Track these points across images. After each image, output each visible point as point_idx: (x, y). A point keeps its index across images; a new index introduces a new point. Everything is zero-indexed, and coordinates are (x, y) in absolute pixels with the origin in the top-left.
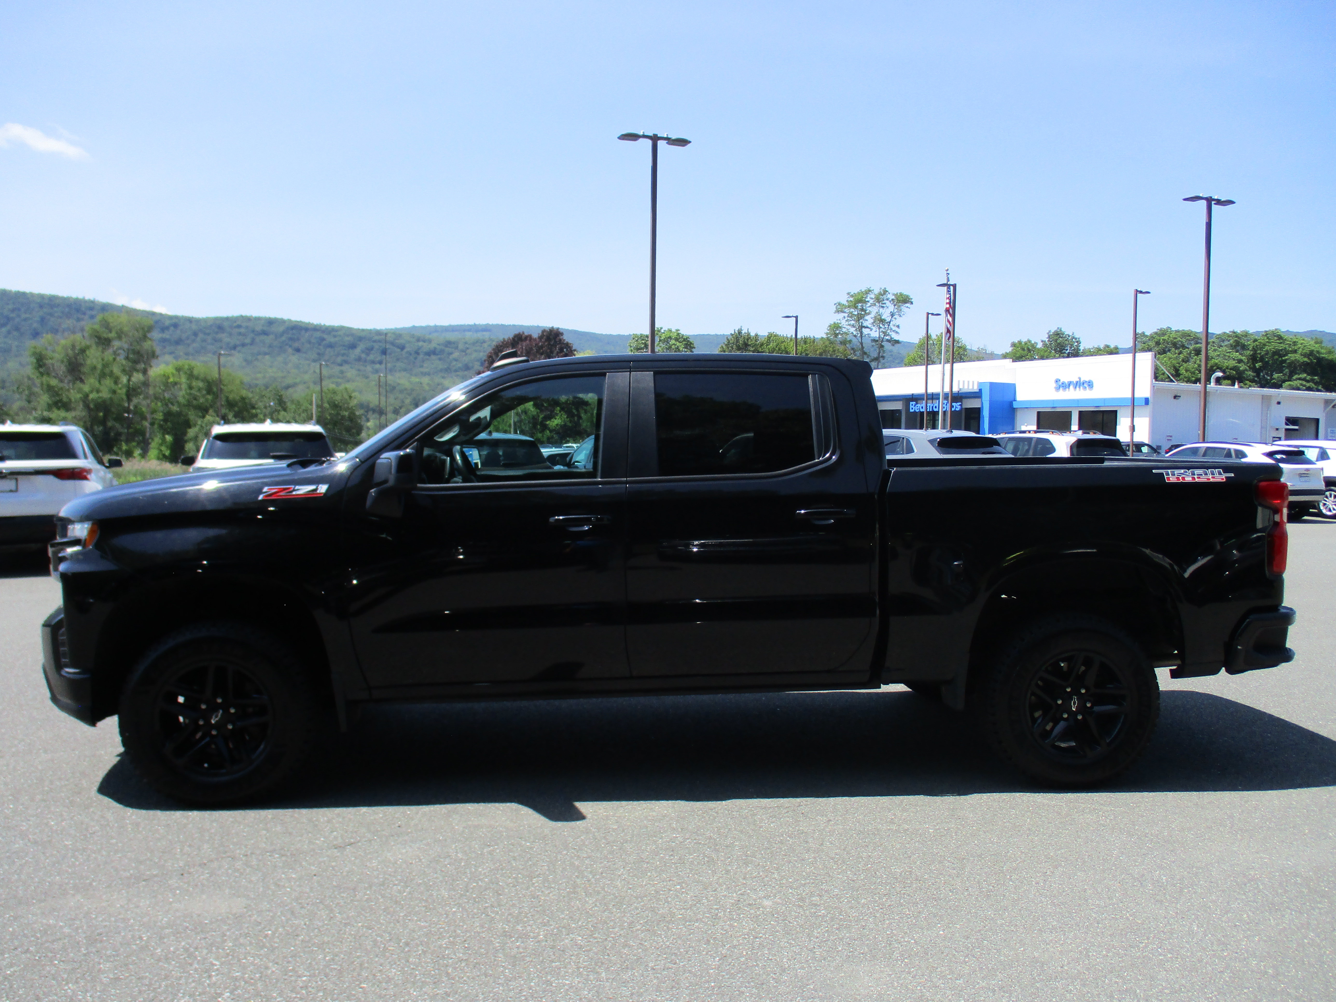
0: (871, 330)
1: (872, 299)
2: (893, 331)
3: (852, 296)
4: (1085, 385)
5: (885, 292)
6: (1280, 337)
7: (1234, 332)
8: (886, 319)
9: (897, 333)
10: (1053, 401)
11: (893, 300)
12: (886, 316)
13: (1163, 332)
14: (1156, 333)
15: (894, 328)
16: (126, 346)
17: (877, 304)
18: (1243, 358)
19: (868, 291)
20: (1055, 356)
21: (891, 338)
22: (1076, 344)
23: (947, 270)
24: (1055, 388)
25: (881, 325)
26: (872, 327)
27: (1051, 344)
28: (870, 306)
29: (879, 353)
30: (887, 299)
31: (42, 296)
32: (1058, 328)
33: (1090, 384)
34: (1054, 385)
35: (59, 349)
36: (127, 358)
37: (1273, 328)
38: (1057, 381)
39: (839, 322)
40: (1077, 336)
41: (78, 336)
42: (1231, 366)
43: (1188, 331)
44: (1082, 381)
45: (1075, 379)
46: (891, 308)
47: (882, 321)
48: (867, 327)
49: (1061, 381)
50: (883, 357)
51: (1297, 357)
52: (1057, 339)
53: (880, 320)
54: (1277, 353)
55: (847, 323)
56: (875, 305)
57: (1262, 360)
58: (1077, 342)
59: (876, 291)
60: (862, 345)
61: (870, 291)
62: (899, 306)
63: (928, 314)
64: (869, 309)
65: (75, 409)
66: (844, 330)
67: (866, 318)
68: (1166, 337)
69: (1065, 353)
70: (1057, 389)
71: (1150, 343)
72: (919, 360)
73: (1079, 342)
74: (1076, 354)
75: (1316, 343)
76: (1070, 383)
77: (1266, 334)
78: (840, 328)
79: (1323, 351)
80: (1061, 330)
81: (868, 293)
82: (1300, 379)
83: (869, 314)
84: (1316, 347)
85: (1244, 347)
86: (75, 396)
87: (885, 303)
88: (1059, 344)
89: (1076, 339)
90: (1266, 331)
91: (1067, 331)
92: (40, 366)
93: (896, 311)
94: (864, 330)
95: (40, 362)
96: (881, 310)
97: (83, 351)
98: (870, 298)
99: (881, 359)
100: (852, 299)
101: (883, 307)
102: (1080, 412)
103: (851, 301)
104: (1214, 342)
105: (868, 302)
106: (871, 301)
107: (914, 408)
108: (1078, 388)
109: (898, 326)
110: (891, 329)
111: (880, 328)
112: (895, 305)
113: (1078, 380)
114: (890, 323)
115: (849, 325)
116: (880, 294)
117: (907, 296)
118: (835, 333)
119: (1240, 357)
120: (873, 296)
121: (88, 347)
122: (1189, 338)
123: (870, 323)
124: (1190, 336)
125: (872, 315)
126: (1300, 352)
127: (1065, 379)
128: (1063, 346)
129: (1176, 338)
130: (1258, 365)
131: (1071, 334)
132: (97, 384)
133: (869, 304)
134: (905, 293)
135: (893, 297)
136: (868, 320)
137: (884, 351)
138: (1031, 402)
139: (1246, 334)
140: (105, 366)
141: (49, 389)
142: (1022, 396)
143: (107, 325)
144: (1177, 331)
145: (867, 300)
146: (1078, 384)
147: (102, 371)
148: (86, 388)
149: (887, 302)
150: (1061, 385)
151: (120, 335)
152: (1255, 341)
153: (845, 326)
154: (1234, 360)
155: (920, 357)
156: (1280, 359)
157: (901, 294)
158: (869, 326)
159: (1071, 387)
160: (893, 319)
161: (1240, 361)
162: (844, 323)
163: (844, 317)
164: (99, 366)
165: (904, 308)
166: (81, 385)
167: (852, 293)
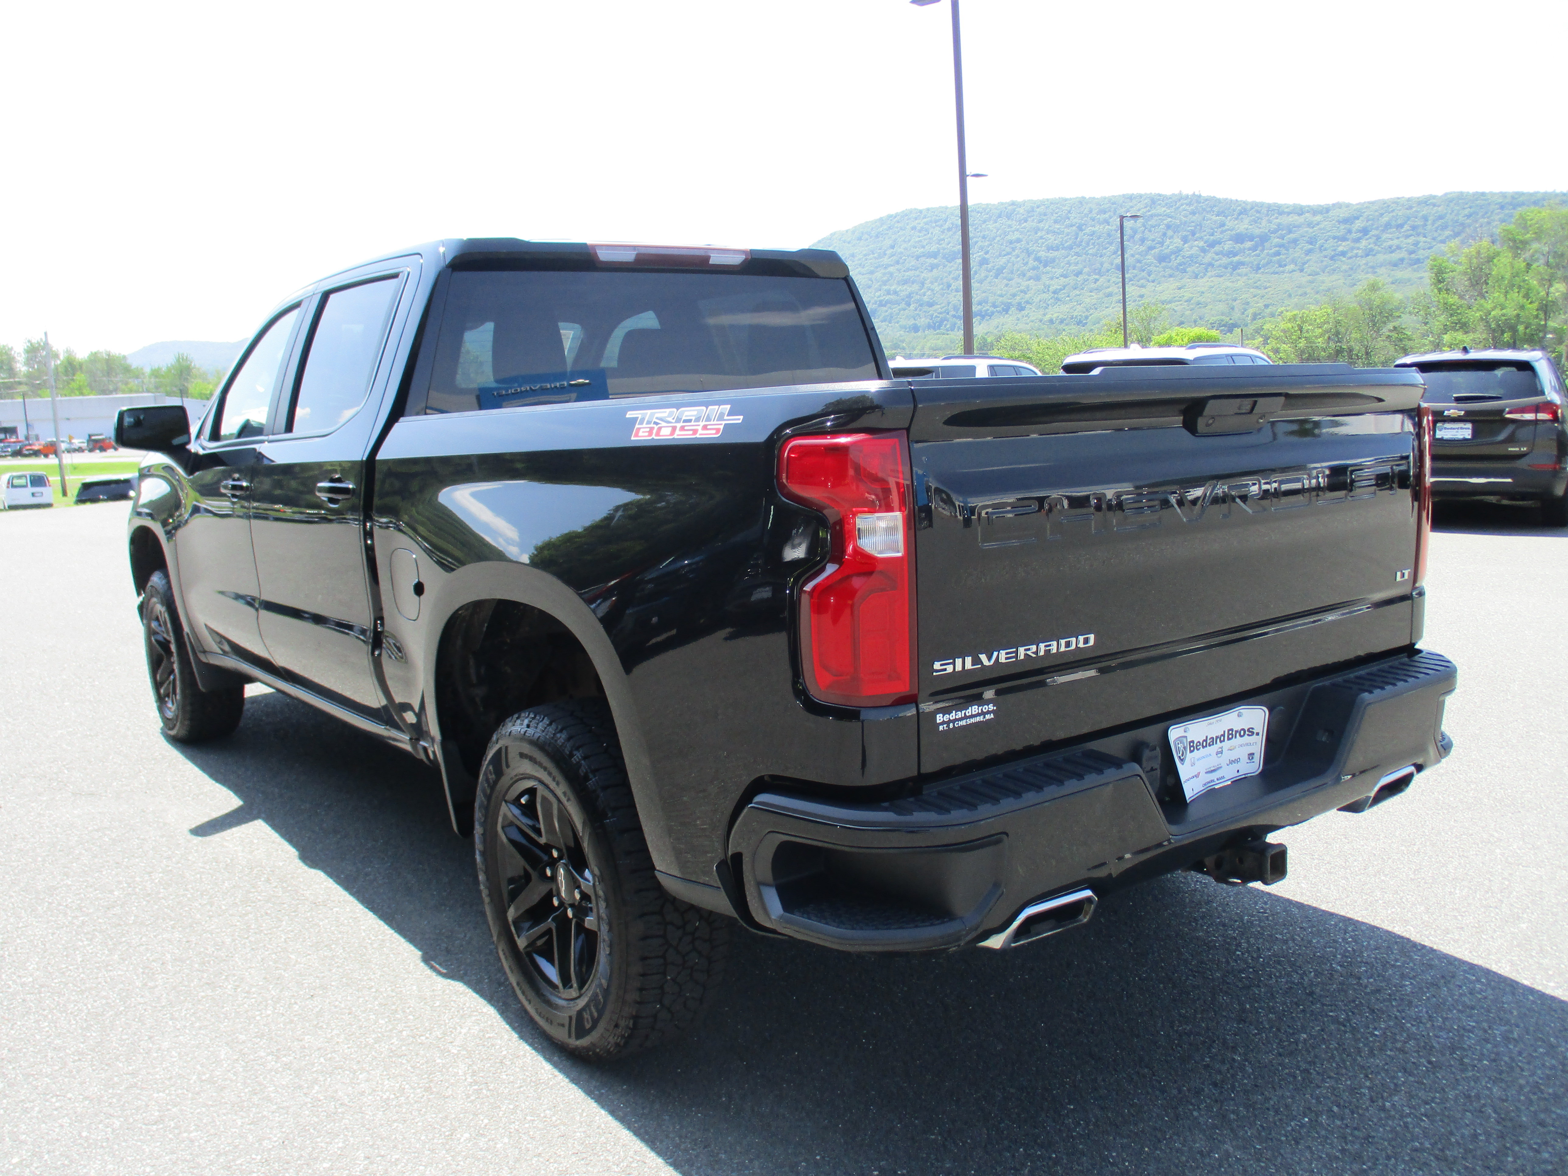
16: (1546, 249)
31: (1504, 195)
35: (1463, 259)
36: (1547, 264)
41: (1485, 243)
65: (1474, 330)
86: (1474, 315)
92: (1440, 282)
95: (1440, 278)
97: (1490, 259)
121: (1497, 254)
132: (1502, 299)
140: (1515, 275)
141: (1447, 308)
143: (1524, 225)
147: (1510, 281)
148: (1489, 305)
151: (1539, 235)
164: (1508, 276)
166: (1482, 301)
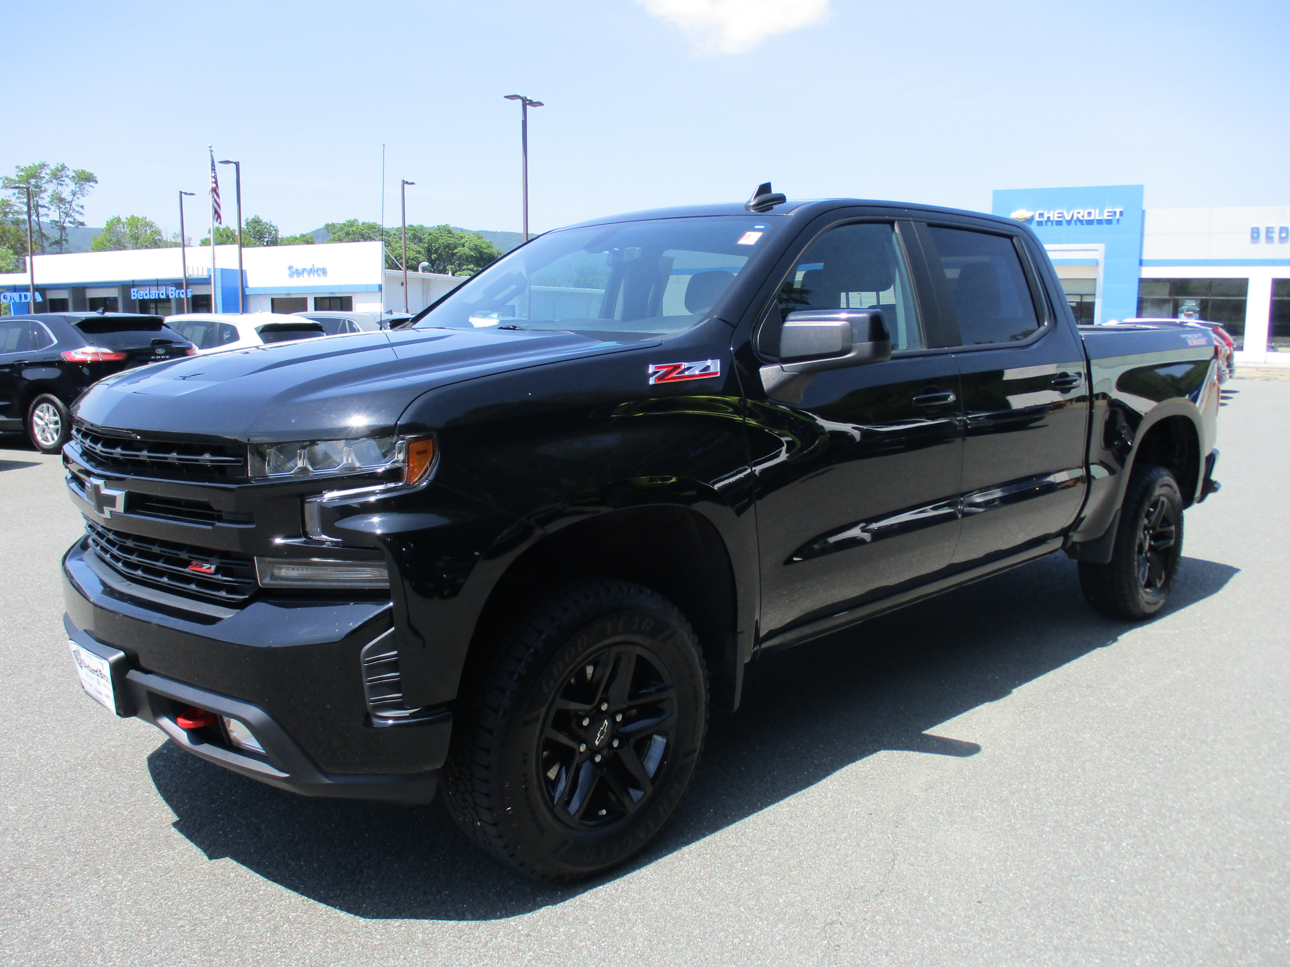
0: (49, 209)
1: (48, 174)
2: (77, 212)
3: (22, 170)
4: (319, 272)
5: (64, 168)
6: (450, 232)
7: (412, 226)
8: (67, 198)
9: (81, 214)
10: (289, 288)
11: (73, 177)
12: (66, 194)
13: (351, 224)
14: (344, 225)
15: (77, 209)
17: (54, 181)
18: (421, 250)
19: (43, 166)
20: (255, 244)
21: (75, 220)
22: (274, 232)
23: (210, 147)
24: (289, 275)
25: (61, 206)
26: (50, 207)
27: (249, 231)
28: (46, 183)
29: (61, 235)
30: (67, 177)
32: (256, 216)
33: (324, 272)
34: (288, 272)
37: (444, 224)
38: (290, 268)
39: (9, 199)
40: (274, 225)
42: (412, 257)
43: (373, 223)
44: (315, 268)
45: (309, 267)
46: (72, 186)
47: (62, 200)
48: (44, 206)
49: (295, 268)
50: (66, 240)
51: (466, 250)
52: (255, 227)
53: (59, 200)
54: (448, 246)
55: (18, 201)
56: (52, 182)
57: (436, 252)
58: (275, 230)
59: (53, 167)
60: (40, 227)
61: (44, 165)
62: (82, 185)
63: (181, 193)
64: (45, 186)
66: (16, 208)
67: (42, 195)
68: (354, 229)
69: (264, 241)
70: (291, 275)
71: (341, 234)
72: (109, 244)
73: (277, 231)
74: (274, 242)
75: (478, 238)
76: (304, 270)
77: (439, 228)
78: (10, 205)
79: (484, 246)
80: (258, 218)
81: (43, 168)
82: (468, 269)
83: (45, 191)
84: (478, 242)
85: (420, 240)
87: (64, 181)
88: (258, 231)
89: (274, 227)
90: (438, 226)
91: (265, 219)
93: (77, 189)
94: (40, 208)
96: (60, 187)
98: (46, 174)
99: (64, 242)
100: (23, 174)
101: (62, 185)
102: (316, 299)
103: (21, 175)
104: (395, 234)
105: (44, 177)
106: (47, 177)
107: (136, 295)
108: (312, 275)
109: (82, 207)
110: (74, 210)
111: (60, 208)
112: (76, 184)
113: (312, 267)
114: (72, 202)
115: (21, 203)
116: (57, 169)
117: (91, 175)
118: (4, 212)
119: (418, 249)
120: (49, 172)
122: (374, 230)
123: (47, 201)
124: (375, 228)
125: (50, 193)
126: (468, 246)
127: (299, 266)
128: (262, 234)
129: (363, 230)
130: (434, 256)
131: (268, 223)
133: (45, 180)
134: (89, 170)
135: (74, 174)
136: (45, 199)
137: (67, 235)
138: (264, 288)
139: (422, 228)
142: (254, 282)
144: (364, 224)
145: (41, 175)
146: (313, 270)
149: (67, 180)
150: (295, 272)
152: (430, 234)
153: (16, 204)
154: (413, 250)
155: (109, 241)
156: (451, 252)
157: (83, 172)
158: (47, 205)
159: (305, 274)
160: (75, 198)
161: (419, 252)
162: (14, 200)
163: (15, 194)
165: (87, 186)
167: (22, 167)
